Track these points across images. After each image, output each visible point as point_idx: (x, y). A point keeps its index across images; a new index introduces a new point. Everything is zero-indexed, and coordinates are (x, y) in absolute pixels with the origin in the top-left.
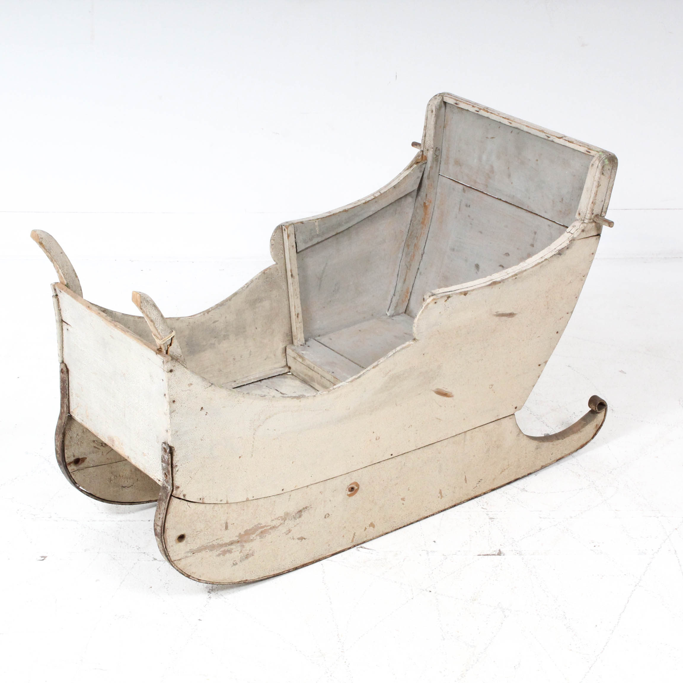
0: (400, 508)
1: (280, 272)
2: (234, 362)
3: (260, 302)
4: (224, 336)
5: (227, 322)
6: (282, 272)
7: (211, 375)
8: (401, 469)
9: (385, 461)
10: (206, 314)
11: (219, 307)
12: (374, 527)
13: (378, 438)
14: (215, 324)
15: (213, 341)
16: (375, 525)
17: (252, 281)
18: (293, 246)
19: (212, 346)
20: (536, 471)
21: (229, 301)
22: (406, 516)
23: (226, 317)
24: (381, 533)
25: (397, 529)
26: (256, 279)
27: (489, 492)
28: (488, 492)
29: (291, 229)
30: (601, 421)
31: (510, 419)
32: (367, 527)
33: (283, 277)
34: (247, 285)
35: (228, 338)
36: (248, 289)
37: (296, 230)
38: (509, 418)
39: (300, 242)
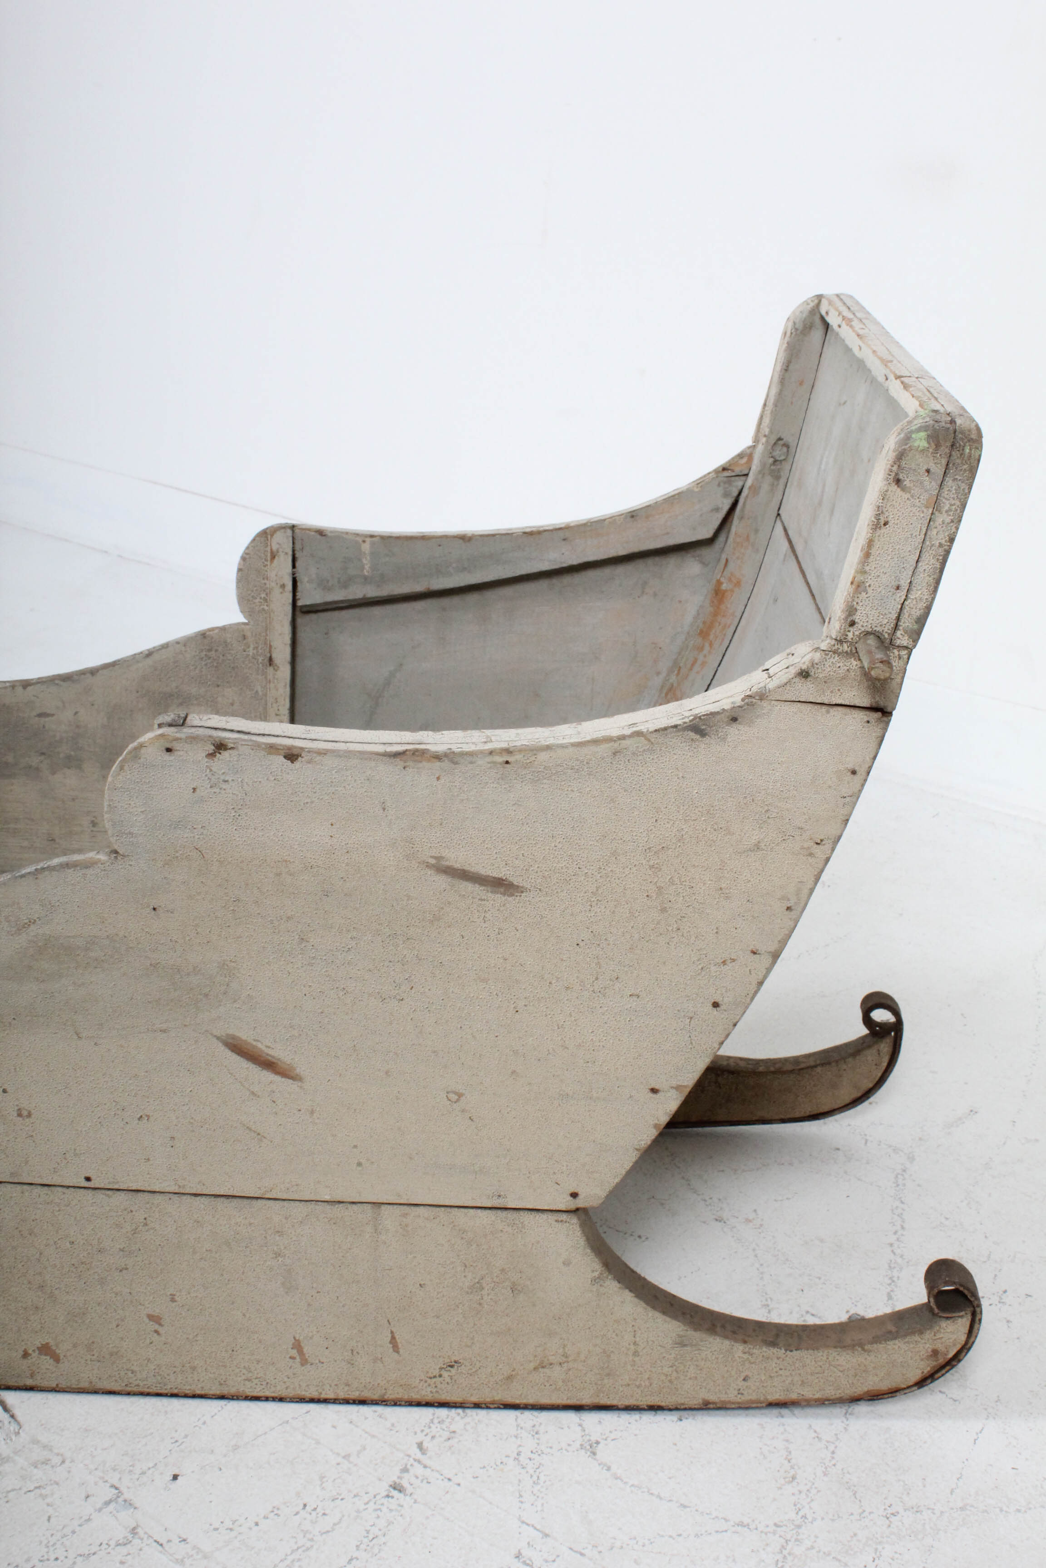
0: (148, 1341)
1: (252, 646)
2: (92, 831)
3: (181, 704)
4: (68, 757)
5: (78, 727)
6: (257, 648)
7: (26, 844)
8: (135, 1231)
9: (68, 1187)
10: (19, 689)
11: (57, 682)
12: (57, 1359)
13: (25, 1113)
14: (43, 720)
15: (35, 760)
16: (62, 1357)
17: (165, 646)
18: (283, 586)
19: (33, 772)
20: (682, 1407)
21: (88, 675)
22: (175, 1369)
23: (76, 713)
24: (84, 1385)
25: (148, 1394)
26: (178, 643)
27: (495, 1408)
28: (492, 1406)
29: (283, 542)
30: (954, 1345)
31: (556, 1221)
32: (30, 1352)
33: (260, 660)
34: (149, 654)
35: (79, 767)
36: (149, 661)
37: (298, 547)
38: (556, 1218)
39: (308, 582)
